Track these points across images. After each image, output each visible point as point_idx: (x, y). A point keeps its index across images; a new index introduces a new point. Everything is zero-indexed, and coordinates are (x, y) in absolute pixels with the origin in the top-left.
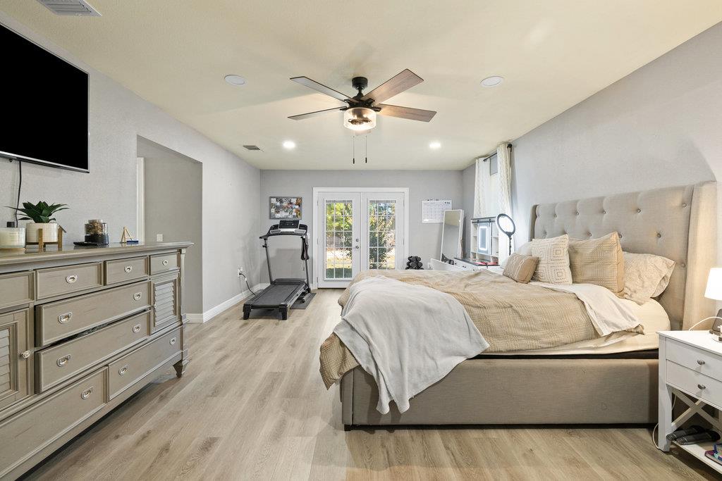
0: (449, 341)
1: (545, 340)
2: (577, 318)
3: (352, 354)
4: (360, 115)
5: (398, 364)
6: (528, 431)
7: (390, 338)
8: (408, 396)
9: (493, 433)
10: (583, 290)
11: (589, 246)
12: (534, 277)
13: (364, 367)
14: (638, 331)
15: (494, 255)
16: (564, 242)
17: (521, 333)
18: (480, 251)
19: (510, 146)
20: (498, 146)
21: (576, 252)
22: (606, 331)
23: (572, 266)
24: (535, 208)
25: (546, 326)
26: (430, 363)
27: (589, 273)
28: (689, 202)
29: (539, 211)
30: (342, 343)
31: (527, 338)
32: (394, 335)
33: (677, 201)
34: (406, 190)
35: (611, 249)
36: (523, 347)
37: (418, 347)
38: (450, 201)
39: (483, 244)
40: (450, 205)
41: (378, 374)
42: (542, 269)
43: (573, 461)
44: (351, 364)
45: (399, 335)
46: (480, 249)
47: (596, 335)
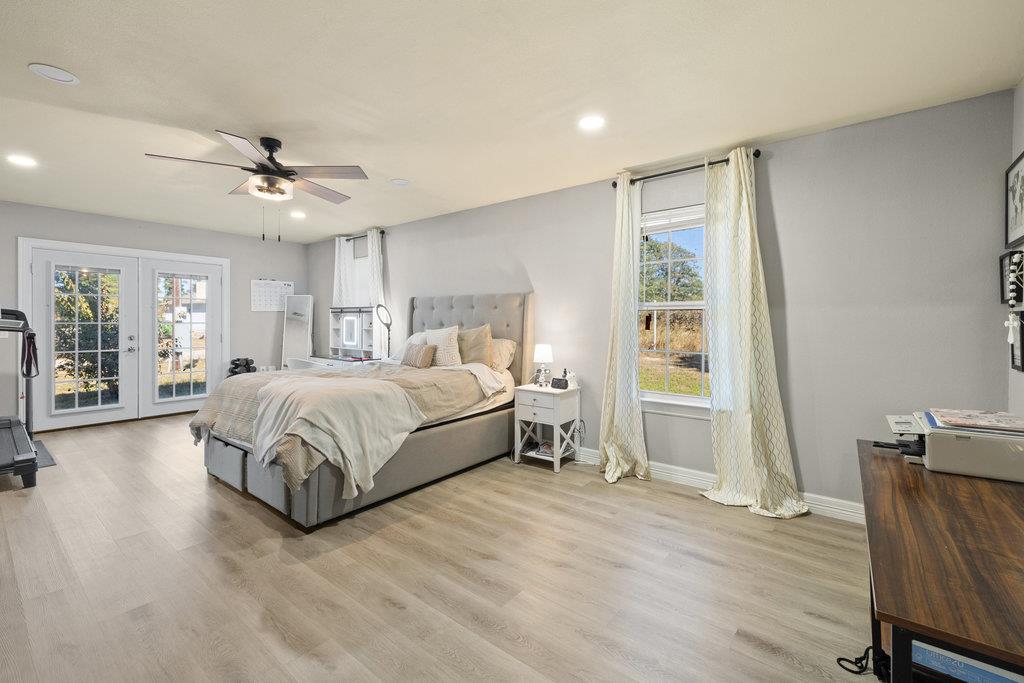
0: (397, 420)
1: (458, 407)
2: (474, 388)
3: (317, 450)
4: (271, 184)
5: (360, 449)
6: (450, 480)
7: (349, 427)
8: (372, 472)
9: (429, 489)
10: (474, 367)
11: (471, 334)
12: (433, 363)
13: (331, 460)
14: (502, 391)
15: (365, 348)
16: (454, 331)
17: (444, 404)
18: (344, 346)
19: (383, 232)
20: (370, 229)
21: (462, 340)
22: (490, 393)
23: (461, 351)
24: (413, 300)
25: (458, 396)
26: (385, 442)
27: (473, 355)
28: (523, 304)
29: (416, 303)
30: (304, 443)
31: (447, 407)
32: (352, 422)
33: (517, 302)
34: (226, 262)
35: (486, 336)
36: (445, 415)
37: (375, 431)
38: (292, 283)
39: (351, 337)
40: (292, 289)
41: (344, 462)
42: (439, 355)
43: (481, 484)
44: (319, 460)
45: (358, 423)
46: (345, 343)
47: (484, 397)
